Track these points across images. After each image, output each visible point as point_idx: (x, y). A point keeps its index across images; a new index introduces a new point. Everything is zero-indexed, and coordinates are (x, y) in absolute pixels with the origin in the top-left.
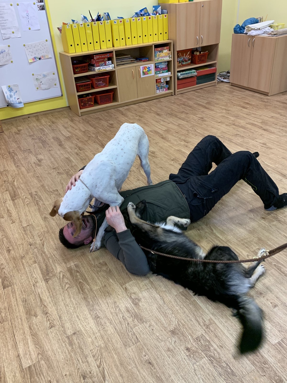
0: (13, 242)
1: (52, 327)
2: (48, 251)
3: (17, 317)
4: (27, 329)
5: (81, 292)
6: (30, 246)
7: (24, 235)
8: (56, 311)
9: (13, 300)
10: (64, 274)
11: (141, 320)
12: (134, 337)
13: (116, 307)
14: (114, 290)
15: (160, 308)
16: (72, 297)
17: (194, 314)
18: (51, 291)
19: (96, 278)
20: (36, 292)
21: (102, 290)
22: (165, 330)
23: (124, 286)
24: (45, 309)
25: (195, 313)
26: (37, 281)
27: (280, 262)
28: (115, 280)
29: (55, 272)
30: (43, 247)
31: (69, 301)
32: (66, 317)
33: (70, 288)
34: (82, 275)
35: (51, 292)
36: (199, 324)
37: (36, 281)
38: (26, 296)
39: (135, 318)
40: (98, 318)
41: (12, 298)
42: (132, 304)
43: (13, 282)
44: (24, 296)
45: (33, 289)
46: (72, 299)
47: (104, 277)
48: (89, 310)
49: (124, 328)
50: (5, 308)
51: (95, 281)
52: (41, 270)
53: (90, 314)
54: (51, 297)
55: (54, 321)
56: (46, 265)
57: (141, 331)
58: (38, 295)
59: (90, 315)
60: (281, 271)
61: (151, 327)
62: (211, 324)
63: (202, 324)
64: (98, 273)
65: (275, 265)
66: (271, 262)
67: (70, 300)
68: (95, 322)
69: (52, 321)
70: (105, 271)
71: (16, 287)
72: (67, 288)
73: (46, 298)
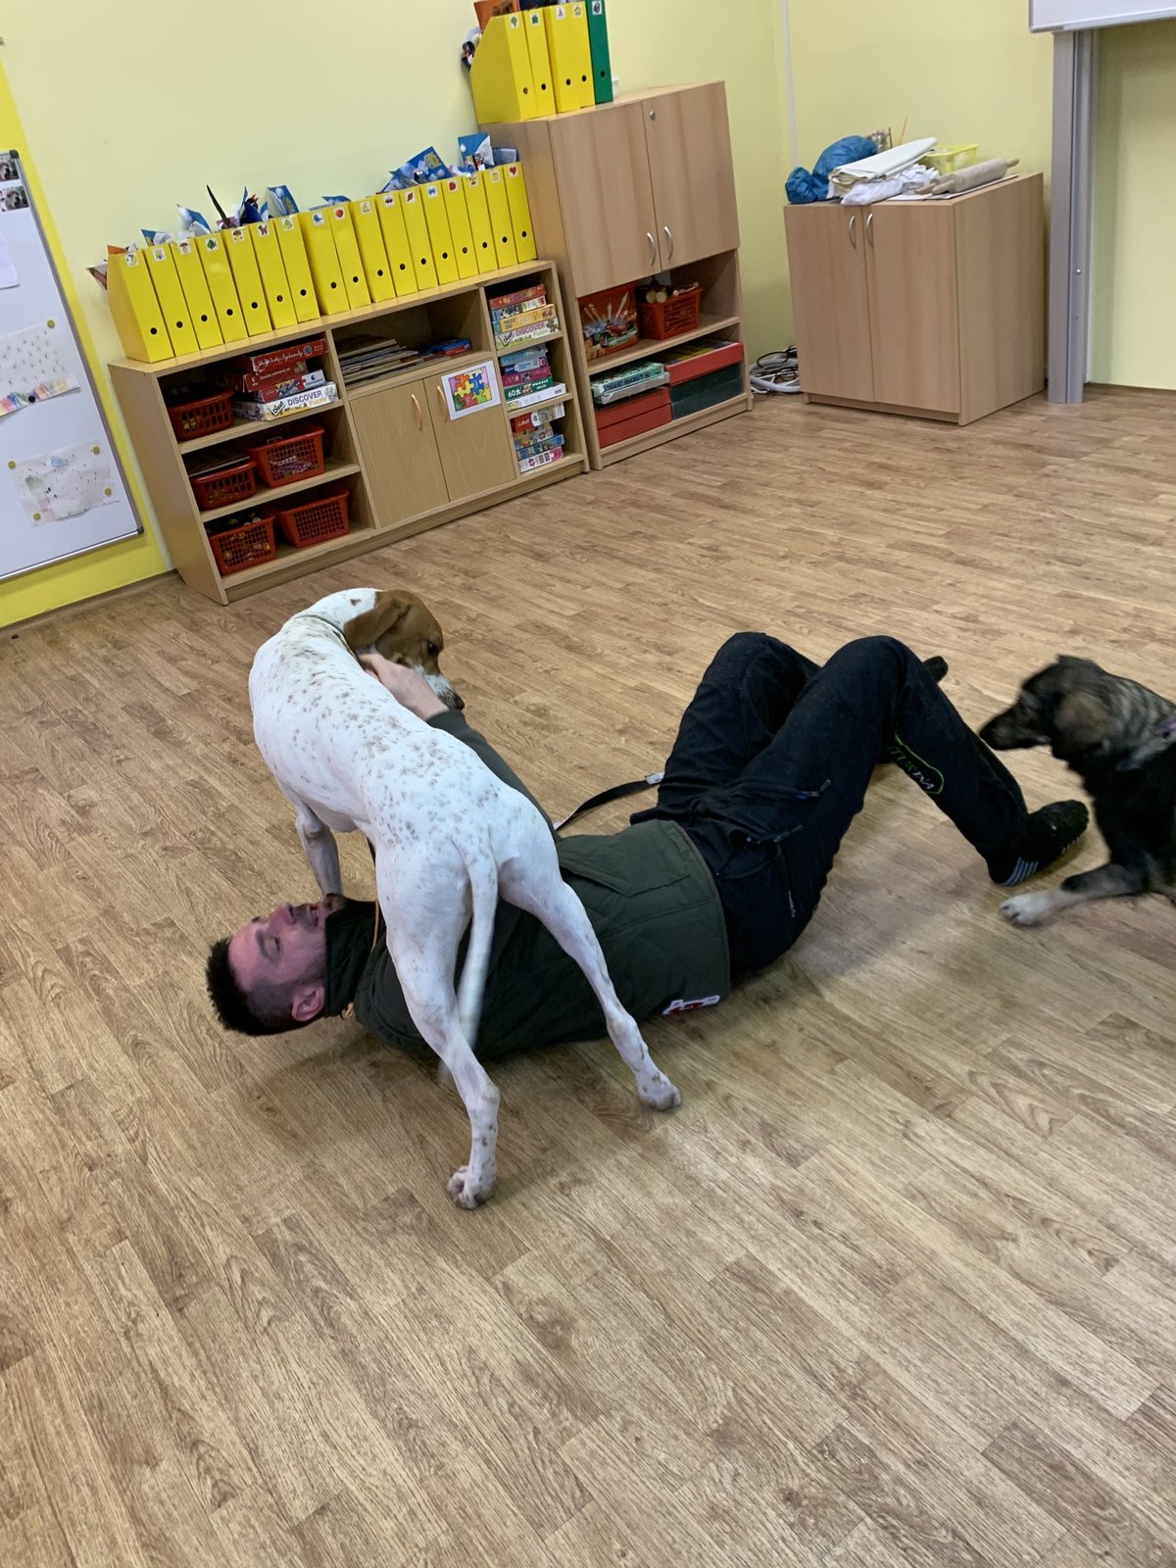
0: (18, 1164)
1: (225, 1497)
2: (167, 1181)
3: (73, 1480)
4: (122, 1526)
5: (327, 1331)
6: (91, 1169)
7: (61, 1129)
8: (233, 1429)
9: (46, 1410)
10: (245, 1266)
11: (587, 1408)
12: (569, 1483)
13: (477, 1372)
14: (461, 1302)
15: (653, 1344)
16: (291, 1359)
17: (793, 1347)
18: (203, 1347)
19: (381, 1263)
20: (138, 1360)
21: (411, 1311)
22: (688, 1434)
23: (498, 1280)
24: (185, 1429)
25: (800, 1344)
26: (138, 1314)
27: (1101, 1080)
28: (459, 1258)
29: (209, 1263)
30: (142, 1166)
31: (282, 1379)
32: (279, 1444)
33: (280, 1319)
34: (320, 1261)
35: (202, 1352)
36: (822, 1386)
37: (133, 1315)
38: (101, 1383)
39: (559, 1403)
40: (410, 1426)
41: (43, 1402)
42: (539, 1346)
43: (38, 1335)
44: (93, 1388)
45: (127, 1350)
46: (294, 1366)
47: (411, 1254)
48: (367, 1402)
49: (520, 1453)
50: (18, 1452)
51: (376, 1275)
52: (150, 1265)
53: (375, 1415)
54: (205, 1373)
55: (232, 1471)
56: (169, 1243)
57: (592, 1453)
58: (149, 1372)
59: (376, 1422)
60: (1108, 1117)
61: (631, 1428)
62: (867, 1377)
63: (831, 1384)
64: (383, 1242)
65: (1082, 1097)
66: (1064, 1087)
67: (284, 1370)
68: (399, 1449)
69: (221, 1471)
70: (412, 1227)
71: (53, 1354)
72: (265, 1324)
73: (186, 1379)
